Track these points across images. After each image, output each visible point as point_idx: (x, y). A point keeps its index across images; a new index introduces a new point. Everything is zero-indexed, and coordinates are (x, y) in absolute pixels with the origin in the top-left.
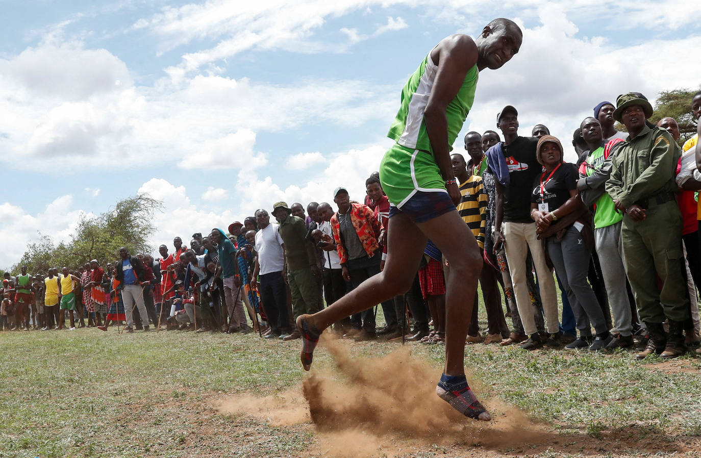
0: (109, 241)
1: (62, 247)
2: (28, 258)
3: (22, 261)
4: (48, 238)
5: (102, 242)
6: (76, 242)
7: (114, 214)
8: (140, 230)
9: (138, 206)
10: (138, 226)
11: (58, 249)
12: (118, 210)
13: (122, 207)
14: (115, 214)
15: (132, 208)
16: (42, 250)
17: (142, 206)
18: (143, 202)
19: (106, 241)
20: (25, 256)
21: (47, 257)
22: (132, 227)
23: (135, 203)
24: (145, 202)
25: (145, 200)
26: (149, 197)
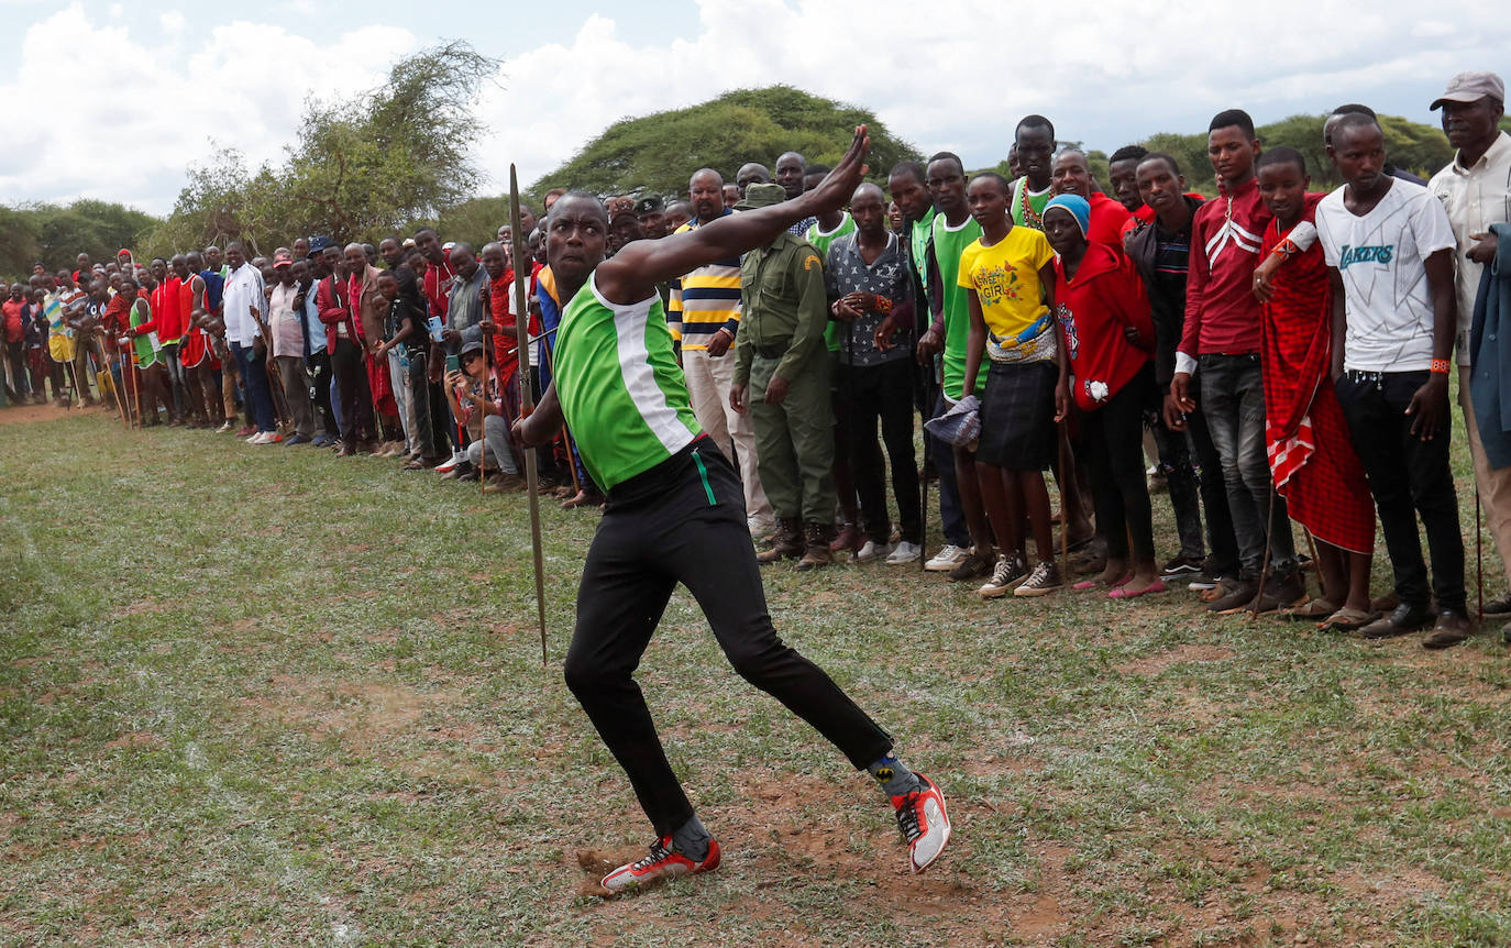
0: (377, 164)
1: (266, 175)
2: (190, 203)
3: (178, 210)
4: (231, 154)
5: (360, 165)
6: (298, 163)
7: (386, 93)
8: (448, 131)
9: (443, 72)
10: (444, 122)
11: (257, 180)
12: (396, 85)
13: (405, 76)
14: (390, 94)
15: (427, 78)
16: (222, 183)
17: (453, 73)
18: (454, 63)
19: (369, 163)
20: (182, 198)
21: (234, 199)
22: (432, 124)
23: (434, 64)
24: (459, 63)
25: (458, 57)
26: (468, 50)
